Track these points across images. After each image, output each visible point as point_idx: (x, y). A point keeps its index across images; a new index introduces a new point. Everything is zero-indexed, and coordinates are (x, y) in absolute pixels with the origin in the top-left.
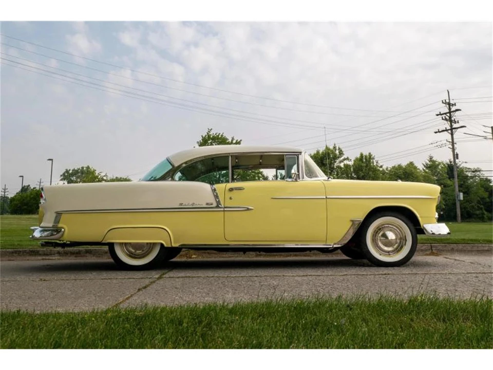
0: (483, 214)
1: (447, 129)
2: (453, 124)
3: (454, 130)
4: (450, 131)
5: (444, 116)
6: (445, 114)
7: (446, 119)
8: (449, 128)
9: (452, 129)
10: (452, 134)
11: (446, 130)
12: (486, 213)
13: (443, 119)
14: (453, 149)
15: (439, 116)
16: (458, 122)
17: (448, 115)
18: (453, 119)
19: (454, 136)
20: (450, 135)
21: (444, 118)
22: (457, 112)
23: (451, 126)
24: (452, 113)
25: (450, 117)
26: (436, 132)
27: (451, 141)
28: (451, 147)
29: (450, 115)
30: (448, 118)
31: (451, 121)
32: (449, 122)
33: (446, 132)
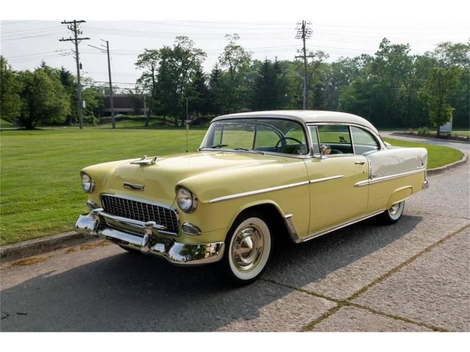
0: (92, 119)
1: (72, 38)
2: (77, 34)
3: (78, 40)
4: (74, 41)
5: (69, 24)
6: (70, 23)
7: (71, 29)
8: (73, 37)
9: (76, 39)
10: (76, 44)
11: (71, 40)
12: (95, 118)
13: (68, 28)
14: (77, 59)
15: (64, 24)
16: (82, 33)
17: (73, 24)
18: (77, 29)
19: (78, 46)
20: (75, 45)
21: (70, 27)
22: (81, 23)
23: (76, 36)
24: (77, 24)
25: (75, 27)
26: (60, 40)
27: (75, 51)
28: (75, 57)
29: (75, 24)
30: (73, 28)
31: (75, 31)
32: (74, 32)
33: (70, 41)
